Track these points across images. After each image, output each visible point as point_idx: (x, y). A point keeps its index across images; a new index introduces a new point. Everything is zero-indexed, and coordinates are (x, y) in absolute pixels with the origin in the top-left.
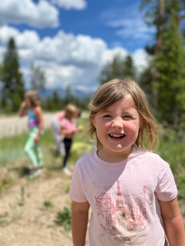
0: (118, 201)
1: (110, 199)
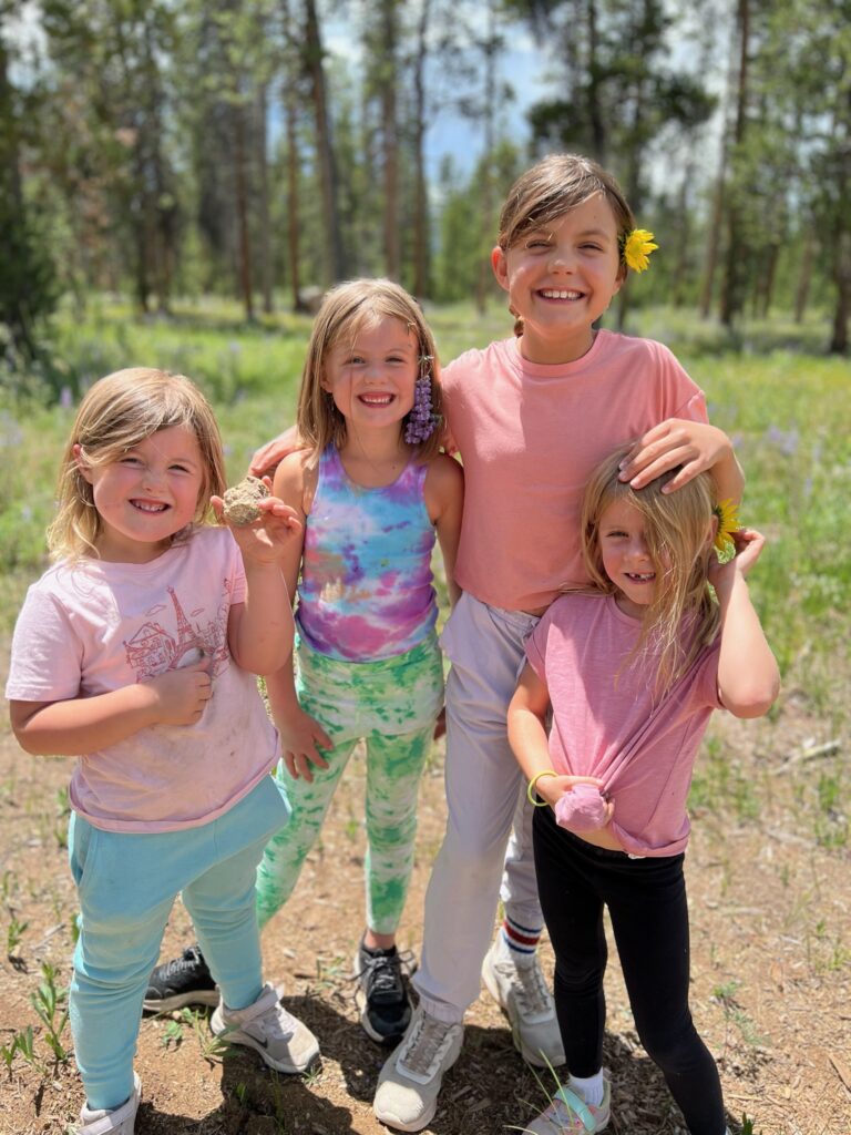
0: (181, 629)
1: (162, 632)
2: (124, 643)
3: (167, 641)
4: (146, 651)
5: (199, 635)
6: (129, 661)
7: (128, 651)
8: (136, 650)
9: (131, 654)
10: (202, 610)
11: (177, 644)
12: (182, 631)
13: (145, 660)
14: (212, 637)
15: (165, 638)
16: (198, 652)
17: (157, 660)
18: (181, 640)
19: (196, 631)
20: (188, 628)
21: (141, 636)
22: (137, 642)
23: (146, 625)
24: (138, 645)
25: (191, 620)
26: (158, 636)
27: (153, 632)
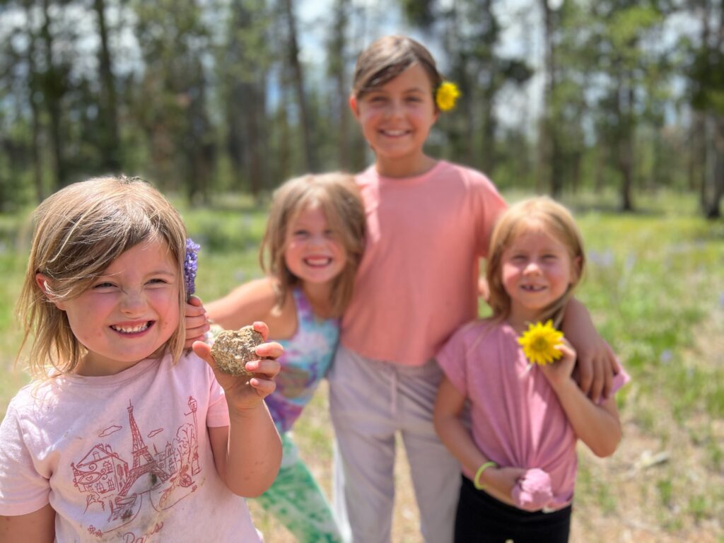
0: (136, 452)
1: (114, 455)
2: (72, 465)
3: (118, 466)
4: (95, 476)
5: (155, 458)
6: (76, 484)
7: (76, 474)
8: (83, 474)
9: (78, 478)
10: (160, 430)
11: (130, 467)
12: (136, 454)
13: (94, 485)
14: (167, 460)
15: (117, 462)
16: (151, 478)
17: (106, 487)
18: (135, 463)
19: (152, 452)
20: (144, 451)
21: (90, 458)
22: (85, 465)
23: (97, 447)
24: (85, 469)
25: (148, 442)
26: (110, 459)
27: (103, 455)
